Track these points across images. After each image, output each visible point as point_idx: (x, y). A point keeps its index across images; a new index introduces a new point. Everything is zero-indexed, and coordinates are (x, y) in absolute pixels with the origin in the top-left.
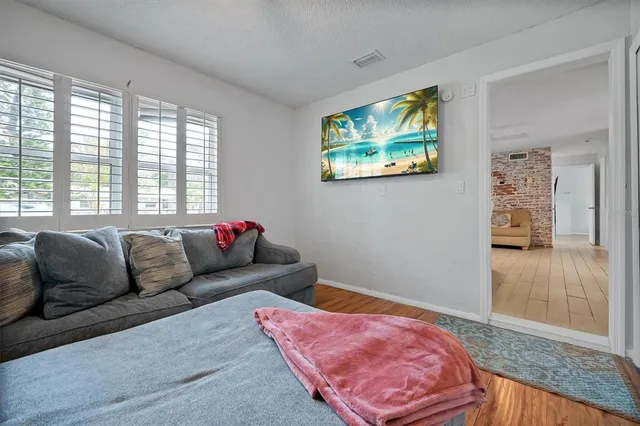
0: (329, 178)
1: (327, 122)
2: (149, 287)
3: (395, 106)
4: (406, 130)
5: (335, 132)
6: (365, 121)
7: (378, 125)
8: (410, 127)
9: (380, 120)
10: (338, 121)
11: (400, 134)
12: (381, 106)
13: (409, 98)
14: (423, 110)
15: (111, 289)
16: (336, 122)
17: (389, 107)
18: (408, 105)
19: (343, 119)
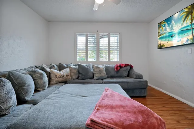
0: (160, 47)
1: (160, 25)
2: (95, 78)
3: (181, 15)
4: (185, 24)
5: (162, 29)
6: (171, 23)
7: (175, 24)
8: (187, 23)
9: (176, 22)
10: (163, 24)
11: (183, 26)
12: (176, 15)
13: (186, 10)
14: (191, 14)
15: (89, 77)
16: (162, 25)
17: (179, 15)
18: (186, 13)
19: (164, 23)
